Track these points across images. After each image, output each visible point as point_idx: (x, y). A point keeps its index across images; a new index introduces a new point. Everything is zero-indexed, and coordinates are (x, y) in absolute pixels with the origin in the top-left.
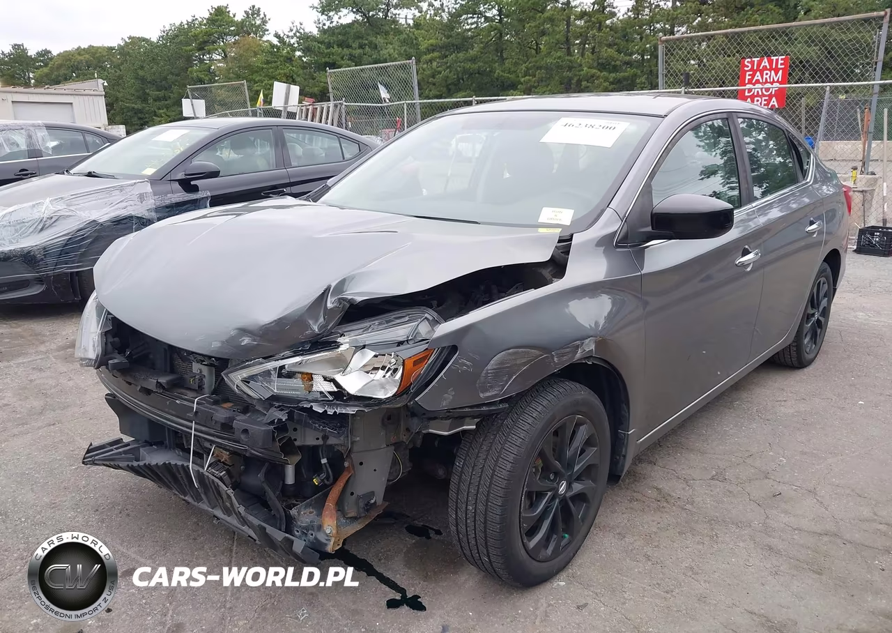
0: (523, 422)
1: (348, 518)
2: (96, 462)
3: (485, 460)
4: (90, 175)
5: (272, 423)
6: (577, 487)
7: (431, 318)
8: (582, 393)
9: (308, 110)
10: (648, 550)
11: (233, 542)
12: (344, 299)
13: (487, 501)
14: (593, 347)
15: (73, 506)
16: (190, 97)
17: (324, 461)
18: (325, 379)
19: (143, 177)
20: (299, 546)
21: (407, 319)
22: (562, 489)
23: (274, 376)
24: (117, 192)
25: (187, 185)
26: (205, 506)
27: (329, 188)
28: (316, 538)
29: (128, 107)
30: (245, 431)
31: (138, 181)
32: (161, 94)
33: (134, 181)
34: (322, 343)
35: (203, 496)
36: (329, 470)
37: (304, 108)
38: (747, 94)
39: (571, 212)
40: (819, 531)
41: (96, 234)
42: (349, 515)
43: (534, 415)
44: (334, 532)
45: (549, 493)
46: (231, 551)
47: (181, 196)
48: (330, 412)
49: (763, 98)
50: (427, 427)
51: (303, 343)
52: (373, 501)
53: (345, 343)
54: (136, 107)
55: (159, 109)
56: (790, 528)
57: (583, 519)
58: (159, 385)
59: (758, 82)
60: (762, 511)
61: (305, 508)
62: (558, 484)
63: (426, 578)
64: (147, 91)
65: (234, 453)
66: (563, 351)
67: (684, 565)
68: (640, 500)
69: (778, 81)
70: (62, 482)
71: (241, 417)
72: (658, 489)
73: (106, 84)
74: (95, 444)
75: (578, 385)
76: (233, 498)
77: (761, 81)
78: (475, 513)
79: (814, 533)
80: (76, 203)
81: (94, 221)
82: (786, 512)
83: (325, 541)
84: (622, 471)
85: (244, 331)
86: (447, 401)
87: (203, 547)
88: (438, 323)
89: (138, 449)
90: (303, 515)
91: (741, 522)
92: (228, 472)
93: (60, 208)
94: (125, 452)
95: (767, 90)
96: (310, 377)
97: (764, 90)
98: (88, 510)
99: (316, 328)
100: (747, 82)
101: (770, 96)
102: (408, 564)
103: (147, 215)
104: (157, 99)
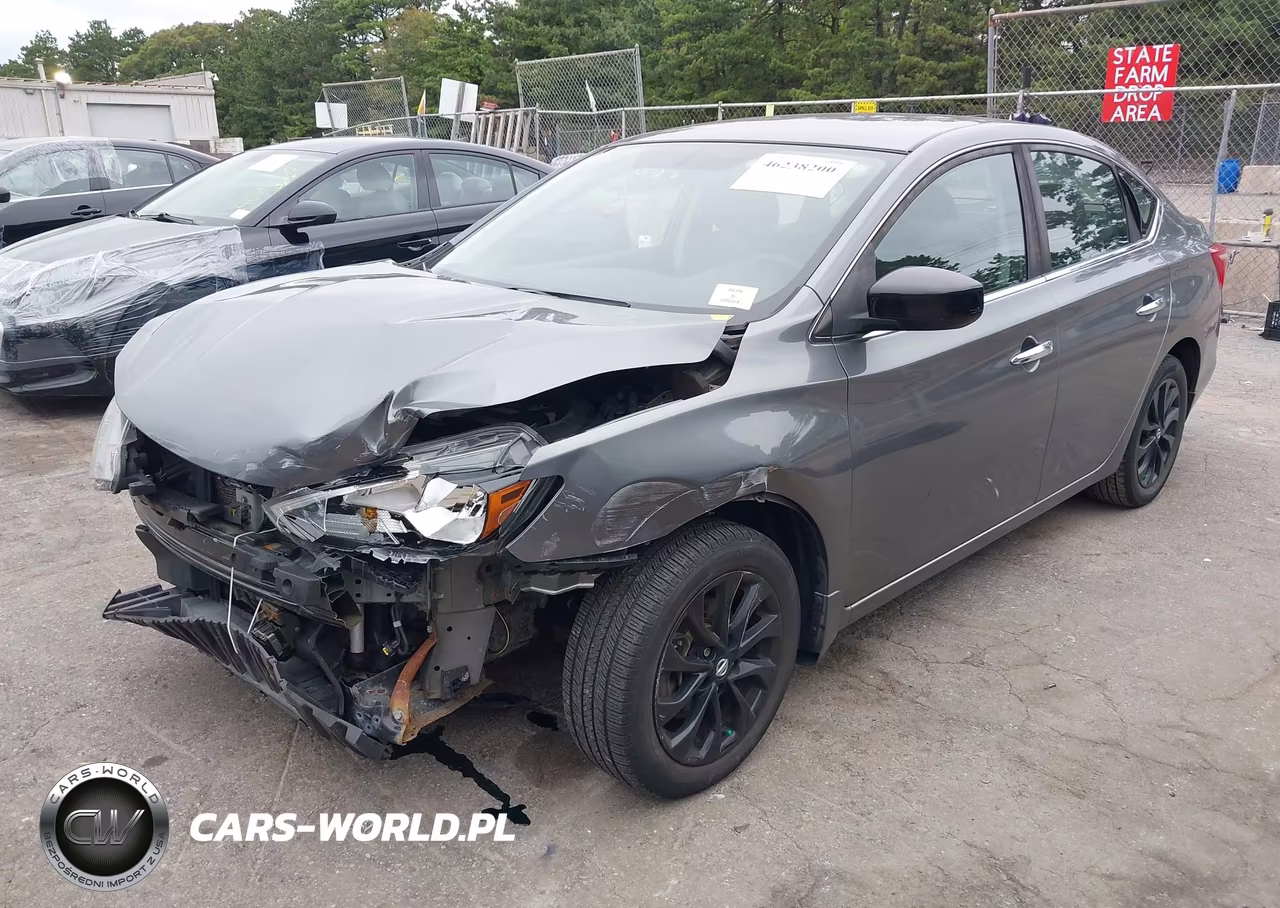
0: (660, 580)
1: (430, 700)
2: (118, 616)
3: (607, 628)
4: (162, 218)
5: (321, 572)
6: (747, 667)
7: (528, 439)
8: (750, 541)
9: (488, 119)
10: (850, 757)
11: (296, 726)
12: (408, 411)
13: (607, 683)
14: (764, 479)
15: (97, 673)
16: (327, 99)
17: (397, 624)
18: (394, 516)
19: (233, 221)
20: (353, 734)
21: (496, 438)
22: (722, 669)
23: (322, 511)
24: (194, 244)
25: (292, 233)
26: (249, 678)
27: (452, 248)
28: (382, 725)
29: (248, 112)
30: (288, 582)
31: (224, 227)
32: (295, 92)
33: (219, 228)
34: (385, 468)
35: (246, 665)
36: (404, 636)
37: (482, 117)
38: (1116, 100)
39: (755, 290)
40: (1094, 739)
41: (165, 302)
42: (432, 697)
43: (676, 570)
44: (406, 717)
45: (701, 675)
46: (291, 737)
47: (283, 248)
48: (395, 560)
49: (1141, 107)
50: (527, 584)
51: (361, 469)
52: (464, 679)
53: (414, 469)
54: (260, 110)
55: (292, 114)
56: (1056, 733)
57: (757, 711)
58: (190, 516)
59: (1132, 82)
60: (1024, 709)
61: (372, 686)
62: (716, 662)
63: (540, 781)
64: (275, 88)
65: (284, 610)
66: (717, 485)
67: (897, 778)
68: (855, 688)
69: (1161, 82)
70: (87, 640)
71: (288, 563)
72: (883, 673)
73: (216, 79)
74: (125, 591)
75: (745, 530)
76: (275, 668)
77: (1137, 81)
78: (593, 697)
79: (1088, 741)
80: (138, 258)
81: (162, 284)
82: (1056, 712)
83: (393, 729)
84: (820, 648)
85: (285, 450)
86: (550, 549)
87: (255, 731)
88: (538, 444)
89: (177, 600)
90: (368, 694)
91: (989, 723)
92: (278, 635)
93: (116, 265)
94: (160, 604)
95: (1146, 94)
96: (372, 513)
97: (1141, 94)
98: (115, 678)
99: (374, 448)
100: (1116, 81)
101: (1150, 104)
102: (520, 763)
103: (234, 275)
104: (289, 100)
